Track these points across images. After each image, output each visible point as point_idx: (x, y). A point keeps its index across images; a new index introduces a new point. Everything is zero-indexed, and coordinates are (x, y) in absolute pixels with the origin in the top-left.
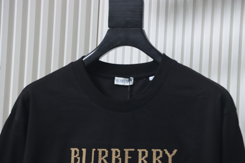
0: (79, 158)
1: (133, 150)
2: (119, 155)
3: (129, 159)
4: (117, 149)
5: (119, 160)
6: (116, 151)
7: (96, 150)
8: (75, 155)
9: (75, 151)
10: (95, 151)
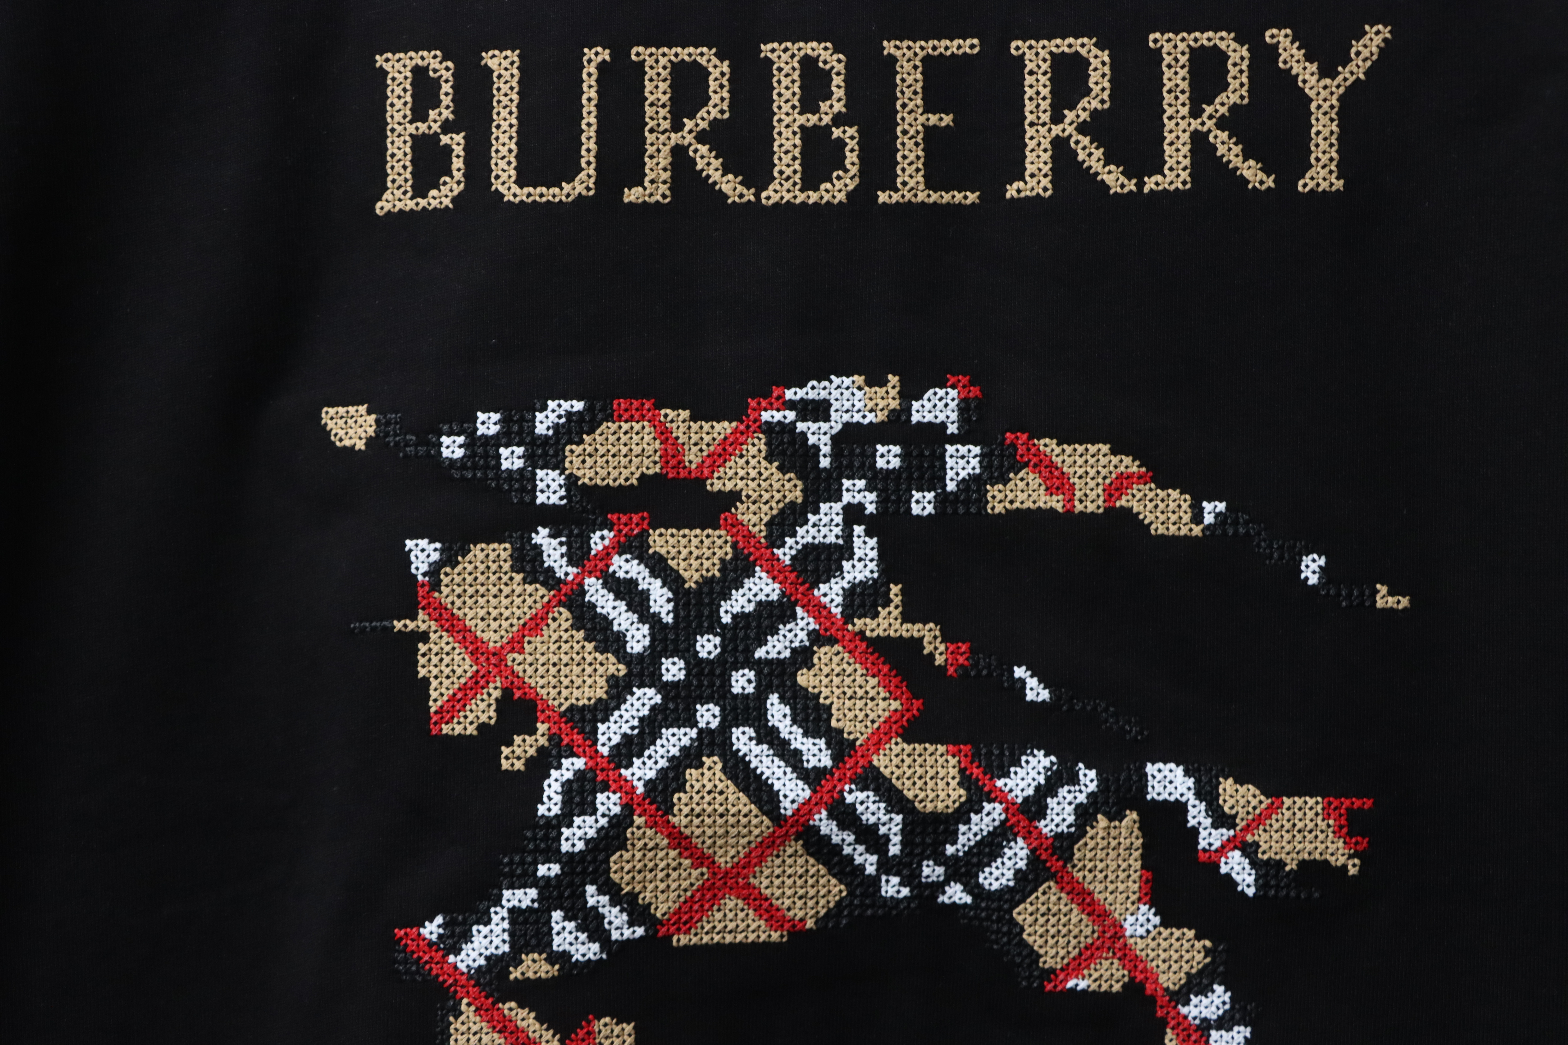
0: (456, 142)
1: (968, 46)
2: (836, 103)
3: (930, 132)
4: (811, 48)
5: (841, 144)
6: (808, 64)
7: (620, 53)
8: (419, 114)
9: (420, 73)
10: (602, 67)
